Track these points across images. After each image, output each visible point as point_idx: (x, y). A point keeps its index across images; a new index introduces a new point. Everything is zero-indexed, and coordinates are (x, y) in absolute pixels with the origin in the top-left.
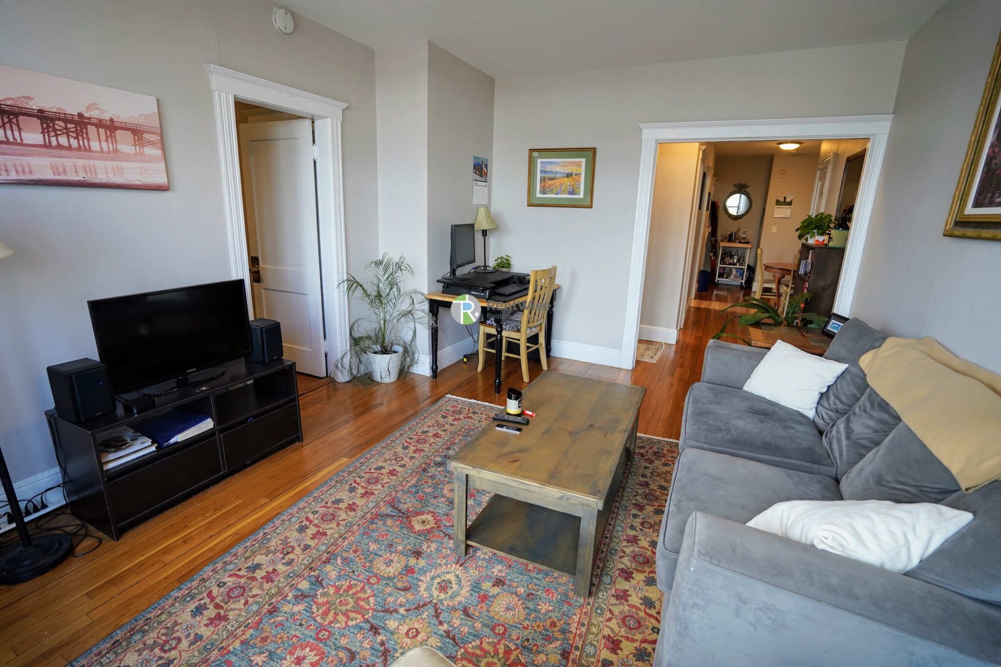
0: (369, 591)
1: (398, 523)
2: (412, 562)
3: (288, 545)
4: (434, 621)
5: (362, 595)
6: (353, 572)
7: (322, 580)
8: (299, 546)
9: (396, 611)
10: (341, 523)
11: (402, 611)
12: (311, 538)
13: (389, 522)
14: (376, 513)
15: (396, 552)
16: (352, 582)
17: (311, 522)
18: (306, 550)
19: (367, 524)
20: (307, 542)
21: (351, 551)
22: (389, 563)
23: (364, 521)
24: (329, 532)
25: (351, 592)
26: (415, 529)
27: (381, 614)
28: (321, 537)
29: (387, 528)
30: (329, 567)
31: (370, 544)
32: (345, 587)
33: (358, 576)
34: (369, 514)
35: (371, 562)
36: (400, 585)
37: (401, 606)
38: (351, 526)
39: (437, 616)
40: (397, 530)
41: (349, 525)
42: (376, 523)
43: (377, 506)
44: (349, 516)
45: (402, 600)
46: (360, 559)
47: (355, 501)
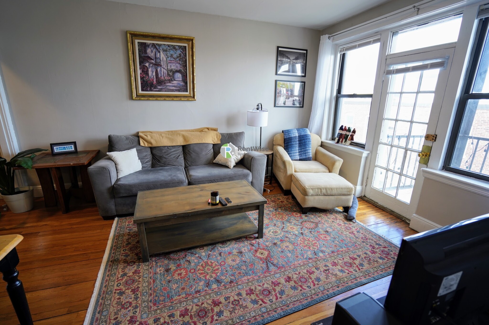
0: (299, 242)
1: (272, 259)
2: (279, 243)
3: (326, 274)
4: (284, 227)
5: (302, 242)
6: (301, 250)
7: (314, 253)
8: (321, 271)
9: (293, 234)
10: (298, 273)
11: (292, 233)
12: (315, 272)
13: (275, 262)
14: (278, 269)
15: (282, 249)
16: (303, 247)
17: (313, 282)
18: (318, 268)
19: (286, 266)
20: (317, 271)
21: (299, 257)
22: (287, 247)
23: (286, 268)
24: (305, 271)
25: (305, 245)
26: (268, 253)
27: (298, 236)
28: (310, 271)
29: (279, 259)
30: (310, 256)
31: (290, 257)
32: (306, 247)
33: (300, 248)
34: (282, 270)
35: (293, 250)
36: (288, 239)
37: (291, 234)
38: (294, 268)
39: (283, 228)
40: (275, 257)
41: (295, 270)
42: (282, 264)
43: (275, 273)
44: (292, 275)
45: (290, 235)
46: (297, 253)
47: (284, 282)
